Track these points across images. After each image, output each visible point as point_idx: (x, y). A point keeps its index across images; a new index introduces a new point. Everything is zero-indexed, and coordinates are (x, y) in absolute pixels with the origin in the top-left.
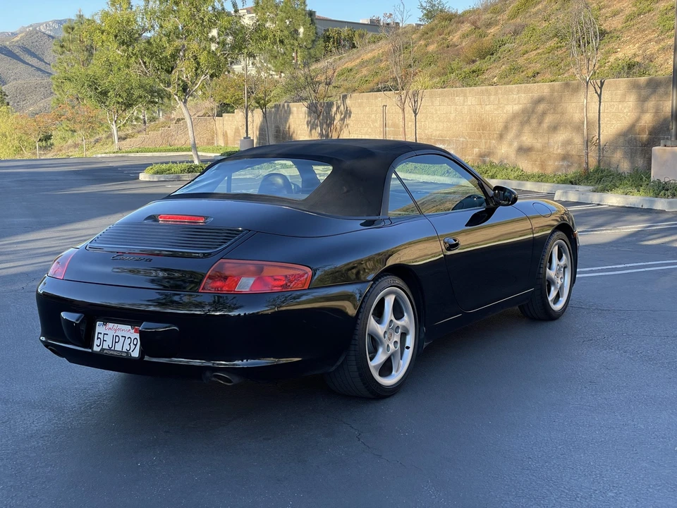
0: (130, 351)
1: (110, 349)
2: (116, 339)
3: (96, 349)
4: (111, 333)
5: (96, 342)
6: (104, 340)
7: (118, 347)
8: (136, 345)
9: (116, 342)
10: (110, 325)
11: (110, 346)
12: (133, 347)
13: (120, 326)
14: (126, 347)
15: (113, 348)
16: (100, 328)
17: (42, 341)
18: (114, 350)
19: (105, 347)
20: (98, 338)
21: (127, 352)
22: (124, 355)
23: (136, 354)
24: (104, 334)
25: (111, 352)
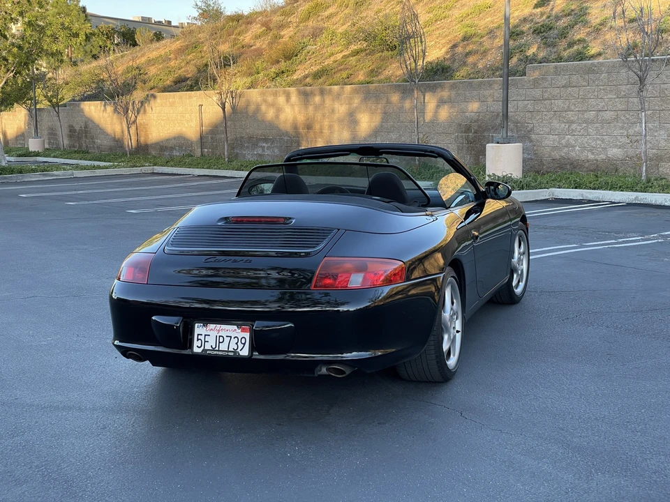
0: (239, 350)
1: (214, 350)
2: (220, 339)
3: (196, 350)
4: (213, 334)
5: (196, 343)
6: (205, 342)
7: (223, 347)
8: (244, 344)
9: (219, 342)
10: (212, 326)
11: (214, 347)
12: (240, 346)
13: (223, 327)
14: (233, 346)
15: (217, 349)
16: (199, 329)
17: (116, 346)
18: (219, 351)
19: (208, 347)
20: (198, 340)
21: (235, 351)
22: (232, 354)
23: (245, 352)
24: (205, 335)
25: (215, 353)
